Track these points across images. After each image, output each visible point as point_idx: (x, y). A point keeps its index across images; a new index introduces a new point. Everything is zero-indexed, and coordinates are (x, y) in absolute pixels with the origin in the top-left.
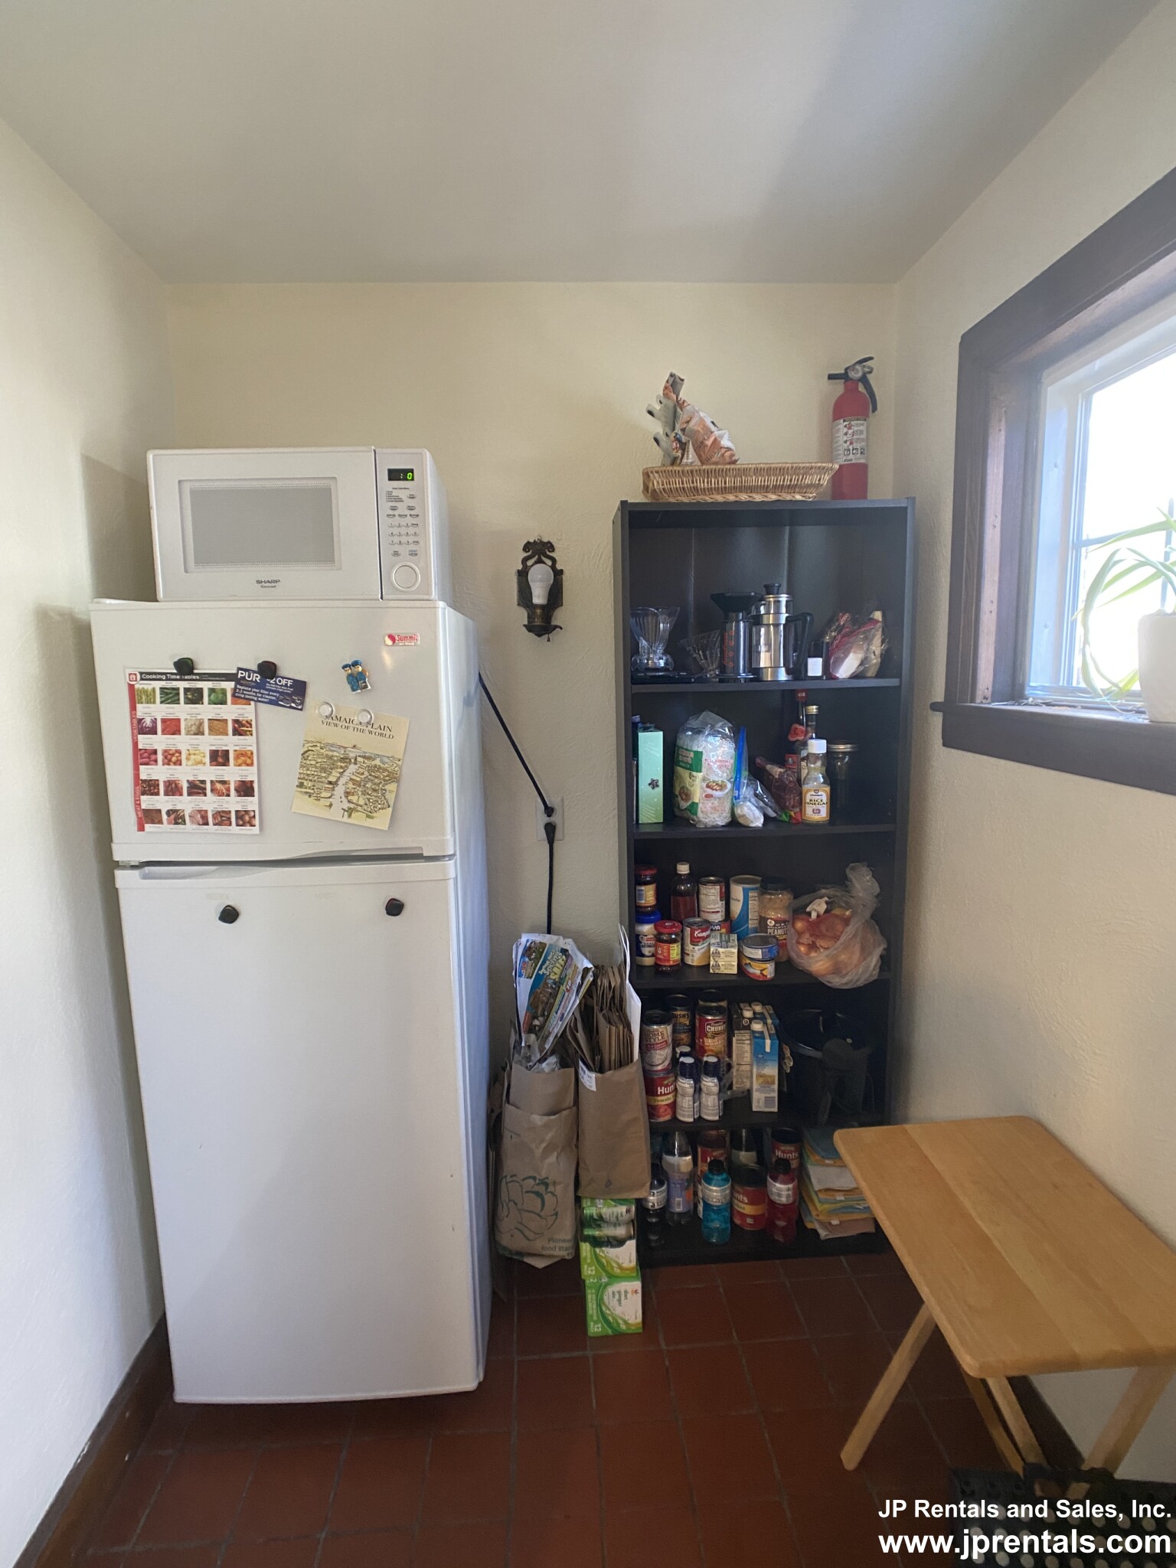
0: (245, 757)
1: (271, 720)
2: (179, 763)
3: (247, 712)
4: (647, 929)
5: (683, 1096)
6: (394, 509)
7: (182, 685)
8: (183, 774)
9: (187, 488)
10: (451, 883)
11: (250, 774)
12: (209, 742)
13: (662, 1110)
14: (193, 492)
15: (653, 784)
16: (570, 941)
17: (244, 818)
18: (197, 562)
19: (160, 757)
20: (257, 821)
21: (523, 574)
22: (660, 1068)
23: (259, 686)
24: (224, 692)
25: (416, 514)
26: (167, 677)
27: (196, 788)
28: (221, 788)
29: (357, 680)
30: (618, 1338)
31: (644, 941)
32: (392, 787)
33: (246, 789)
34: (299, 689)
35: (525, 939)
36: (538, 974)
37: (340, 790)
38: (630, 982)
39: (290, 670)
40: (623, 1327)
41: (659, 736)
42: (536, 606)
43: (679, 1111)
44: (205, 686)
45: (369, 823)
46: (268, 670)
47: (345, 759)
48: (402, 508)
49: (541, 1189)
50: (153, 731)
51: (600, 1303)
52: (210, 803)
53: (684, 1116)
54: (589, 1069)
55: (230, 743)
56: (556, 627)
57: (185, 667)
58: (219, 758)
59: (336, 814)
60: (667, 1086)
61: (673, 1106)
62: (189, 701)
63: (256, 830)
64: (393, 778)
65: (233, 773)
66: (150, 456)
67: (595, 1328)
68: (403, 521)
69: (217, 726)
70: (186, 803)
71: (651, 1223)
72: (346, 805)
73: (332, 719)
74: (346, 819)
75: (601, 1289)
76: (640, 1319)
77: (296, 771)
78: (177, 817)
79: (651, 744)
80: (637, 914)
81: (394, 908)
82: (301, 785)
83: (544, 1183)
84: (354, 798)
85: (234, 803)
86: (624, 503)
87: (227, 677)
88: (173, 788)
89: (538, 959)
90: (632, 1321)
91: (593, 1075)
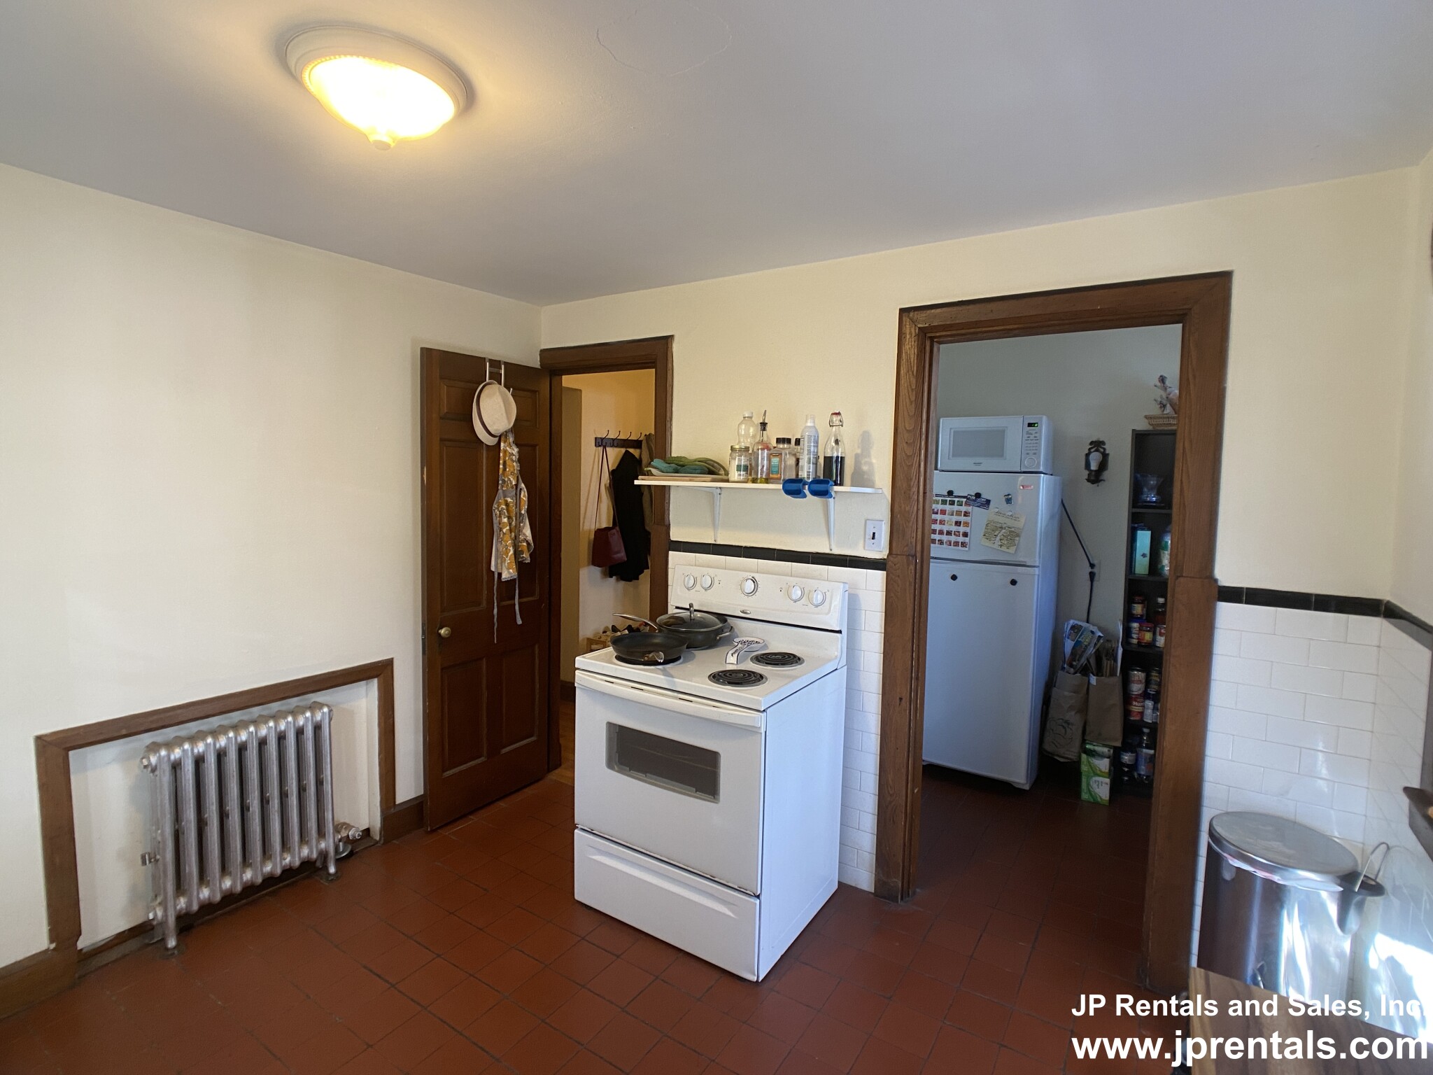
0: (966, 524)
1: (976, 511)
2: (944, 524)
3: (969, 509)
4: (1135, 625)
5: (1148, 709)
6: (1029, 437)
7: (948, 499)
8: (945, 528)
9: (952, 431)
10: (1036, 577)
11: (967, 530)
12: (955, 518)
13: (1135, 714)
14: (954, 432)
15: (1144, 555)
16: (1096, 627)
17: (963, 544)
18: (953, 456)
19: (938, 521)
20: (968, 546)
21: (1087, 455)
22: (1136, 693)
23: (974, 501)
24: (962, 502)
25: (1037, 439)
26: (944, 496)
27: (949, 533)
28: (957, 534)
29: (1009, 501)
30: (1096, 804)
31: (1134, 631)
32: (1017, 538)
33: (965, 535)
34: (988, 502)
35: (1072, 622)
36: (1077, 640)
37: (998, 538)
38: (1122, 644)
39: (985, 496)
40: (1099, 800)
41: (1148, 533)
42: (1092, 471)
43: (1145, 717)
44: (956, 500)
45: (1007, 550)
46: (978, 495)
47: (1001, 528)
48: (1032, 437)
49: (1065, 725)
50: (937, 513)
51: (1088, 784)
52: (953, 538)
53: (1147, 719)
54: (1094, 675)
55: (962, 519)
56: (1102, 480)
57: (950, 493)
58: (958, 524)
59: (996, 546)
60: (1138, 702)
61: (1142, 714)
62: (950, 504)
63: (967, 549)
64: (1018, 535)
65: (962, 529)
66: (941, 420)
67: (1085, 796)
68: (1032, 442)
69: (959, 513)
70: (945, 538)
71: (1124, 770)
72: (1000, 543)
73: (998, 513)
74: (999, 548)
75: (1089, 778)
76: (1108, 798)
77: (983, 530)
78: (941, 542)
79: (1144, 538)
80: (1129, 617)
81: (1014, 582)
82: (985, 535)
83: (1067, 722)
84: (1003, 541)
85: (961, 539)
86: (1133, 430)
87: (964, 497)
88: (941, 532)
89: (1077, 633)
90: (1104, 798)
91: (1095, 677)
